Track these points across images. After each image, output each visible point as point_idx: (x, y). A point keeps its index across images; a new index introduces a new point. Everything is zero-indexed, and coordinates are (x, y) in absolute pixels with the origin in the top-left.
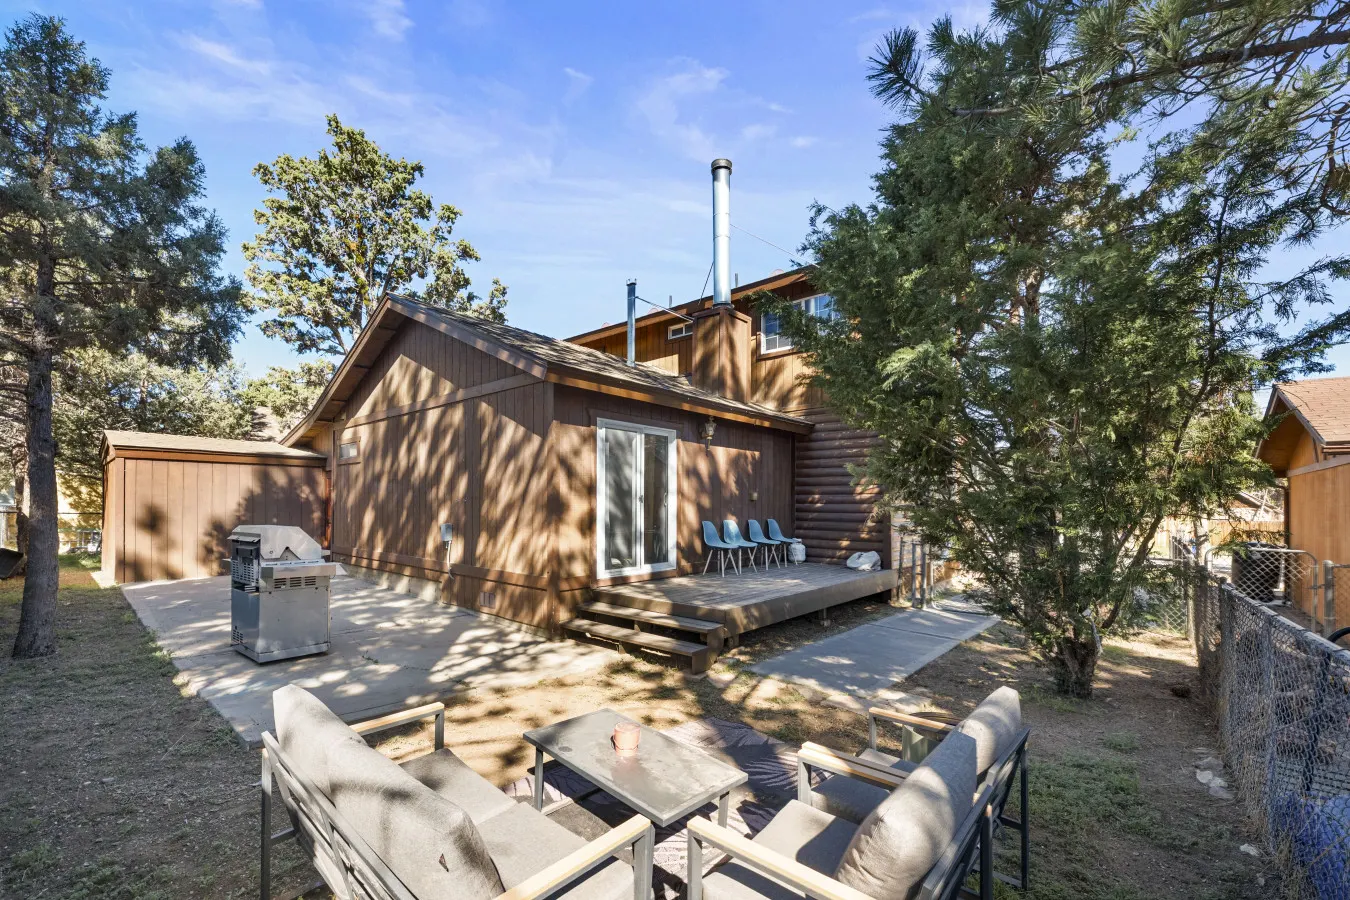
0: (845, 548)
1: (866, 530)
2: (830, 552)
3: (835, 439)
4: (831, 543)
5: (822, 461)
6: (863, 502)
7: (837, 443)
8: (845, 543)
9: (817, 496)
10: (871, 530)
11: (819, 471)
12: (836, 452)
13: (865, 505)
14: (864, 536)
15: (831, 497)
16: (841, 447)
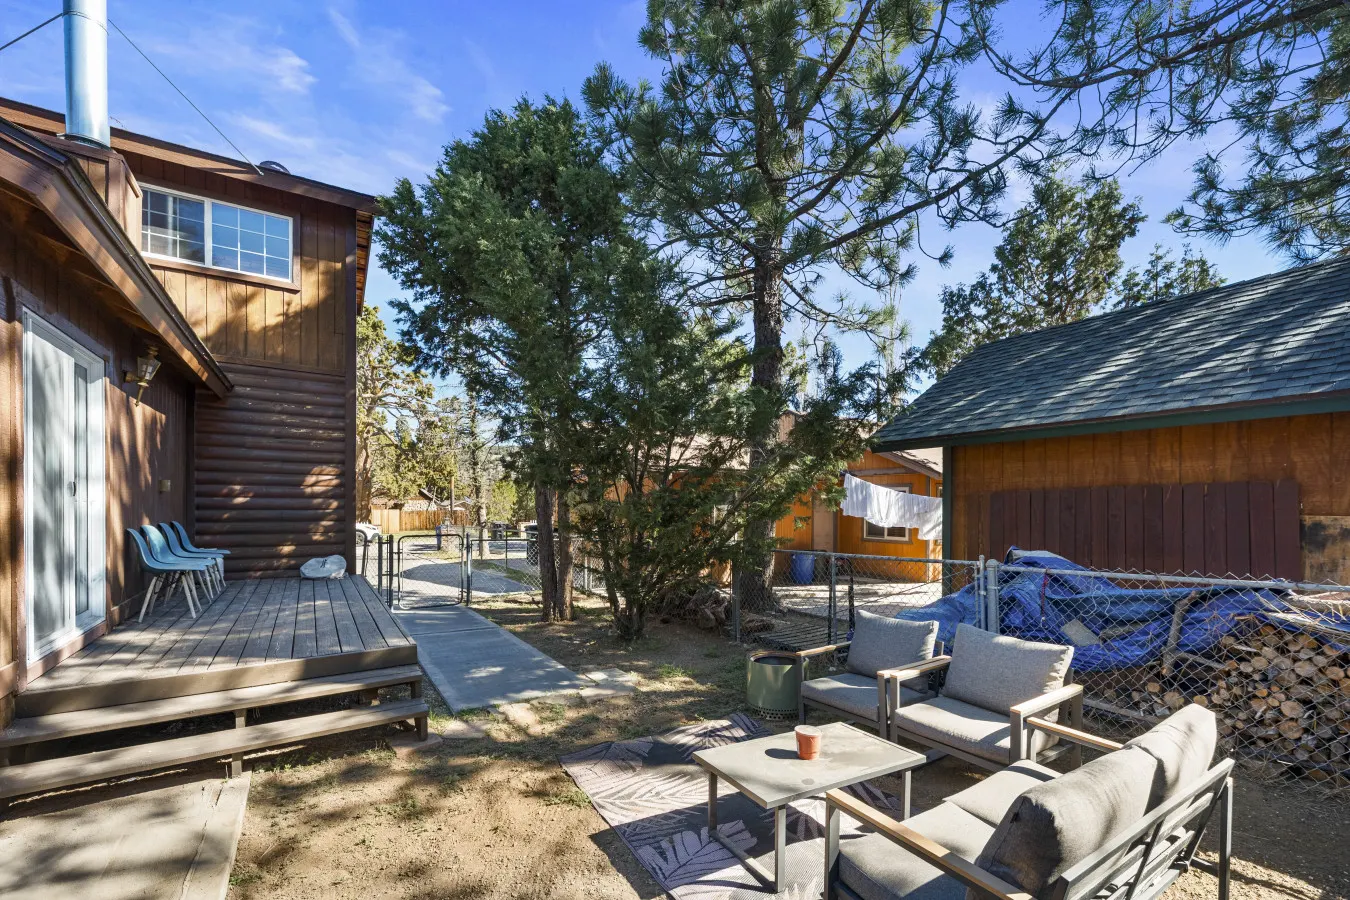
0: (289, 556)
1: (321, 529)
2: (263, 564)
3: (273, 412)
4: (265, 550)
5: (249, 440)
6: (314, 496)
7: (275, 418)
8: (287, 549)
9: (237, 487)
10: (327, 530)
11: (241, 452)
12: (273, 430)
13: (319, 500)
14: (317, 537)
15: (264, 489)
16: (282, 424)
